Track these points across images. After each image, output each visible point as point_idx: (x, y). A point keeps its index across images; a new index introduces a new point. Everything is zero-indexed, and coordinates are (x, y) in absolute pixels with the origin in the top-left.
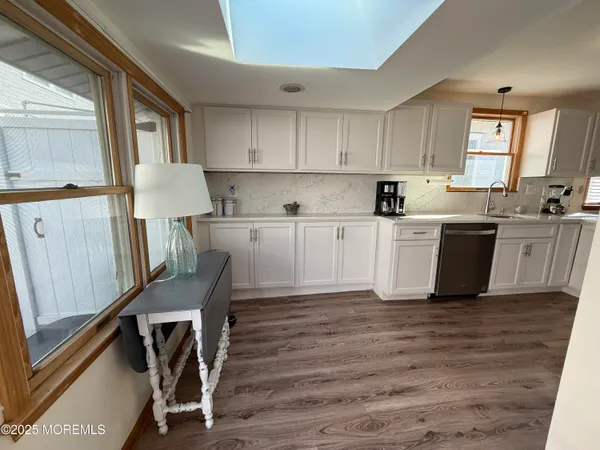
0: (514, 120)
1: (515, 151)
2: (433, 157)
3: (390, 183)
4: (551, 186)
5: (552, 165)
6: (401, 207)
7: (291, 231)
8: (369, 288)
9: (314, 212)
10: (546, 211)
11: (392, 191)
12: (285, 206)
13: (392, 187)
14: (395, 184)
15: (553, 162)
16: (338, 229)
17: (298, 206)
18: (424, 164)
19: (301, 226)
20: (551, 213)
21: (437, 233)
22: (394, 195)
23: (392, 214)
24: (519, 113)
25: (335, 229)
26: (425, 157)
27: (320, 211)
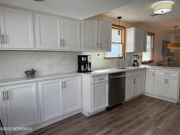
0: (121, 30)
1: (123, 42)
2: (100, 44)
3: (84, 56)
4: (134, 56)
5: (135, 48)
6: (90, 68)
7: (33, 88)
8: (79, 112)
9: (45, 74)
10: (134, 65)
11: (85, 60)
12: (25, 72)
13: (86, 58)
14: (86, 56)
15: (135, 47)
16: (63, 83)
17: (35, 71)
18: (98, 47)
19: (40, 84)
20: (135, 66)
21: (107, 78)
22: (86, 62)
23: (86, 71)
24: (123, 27)
25: (61, 83)
26: (98, 44)
27: (48, 73)
